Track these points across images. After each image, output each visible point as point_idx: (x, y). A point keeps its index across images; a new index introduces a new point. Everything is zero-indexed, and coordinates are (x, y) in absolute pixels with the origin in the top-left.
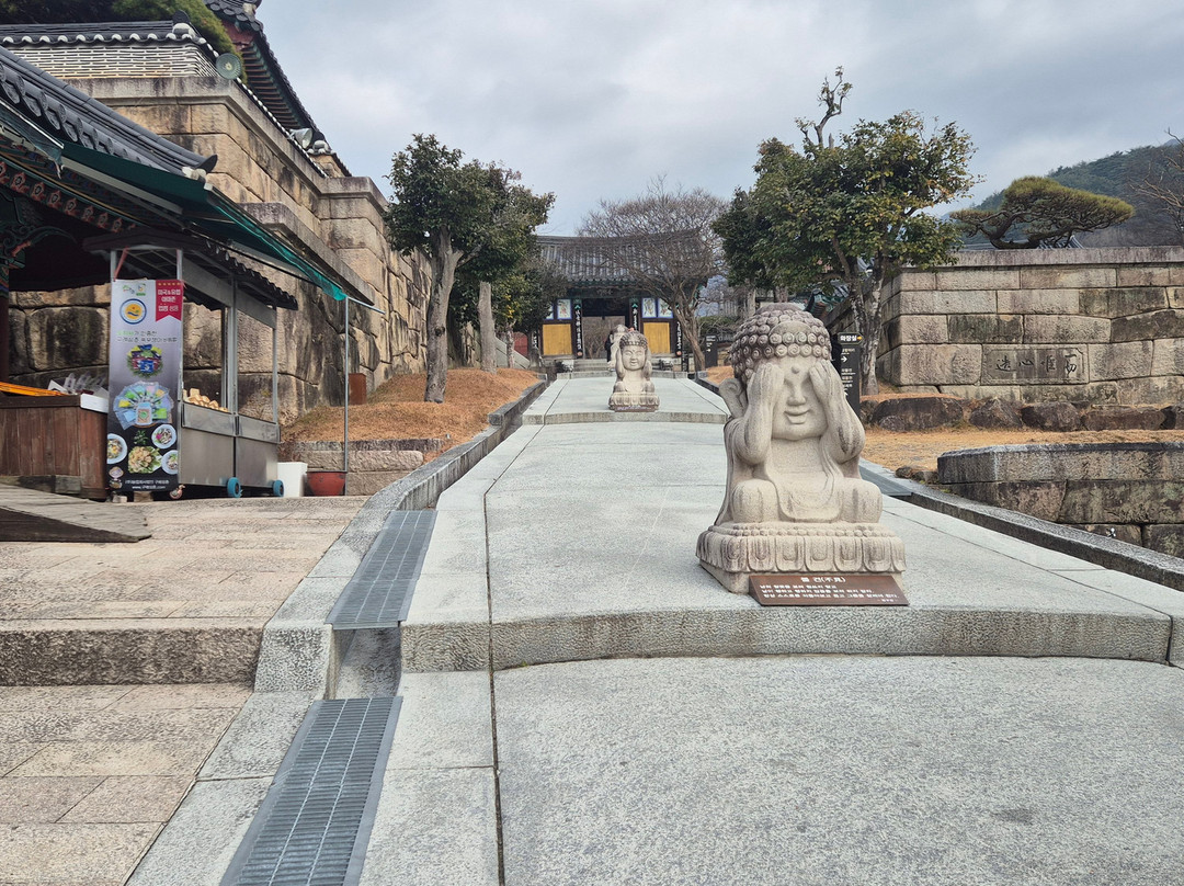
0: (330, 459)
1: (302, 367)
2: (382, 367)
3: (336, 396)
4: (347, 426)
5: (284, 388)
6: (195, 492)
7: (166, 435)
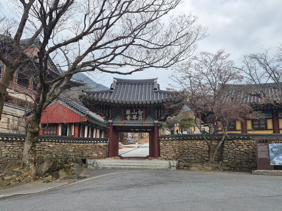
0: (139, 143)
1: (138, 136)
2: (146, 135)
3: (141, 138)
4: (142, 140)
5: (137, 138)
6: (132, 144)
7: (131, 141)
